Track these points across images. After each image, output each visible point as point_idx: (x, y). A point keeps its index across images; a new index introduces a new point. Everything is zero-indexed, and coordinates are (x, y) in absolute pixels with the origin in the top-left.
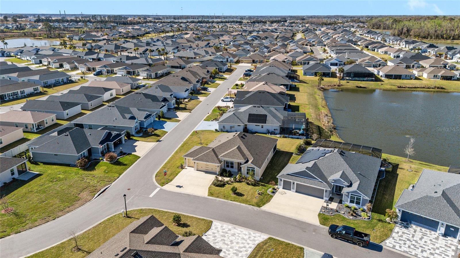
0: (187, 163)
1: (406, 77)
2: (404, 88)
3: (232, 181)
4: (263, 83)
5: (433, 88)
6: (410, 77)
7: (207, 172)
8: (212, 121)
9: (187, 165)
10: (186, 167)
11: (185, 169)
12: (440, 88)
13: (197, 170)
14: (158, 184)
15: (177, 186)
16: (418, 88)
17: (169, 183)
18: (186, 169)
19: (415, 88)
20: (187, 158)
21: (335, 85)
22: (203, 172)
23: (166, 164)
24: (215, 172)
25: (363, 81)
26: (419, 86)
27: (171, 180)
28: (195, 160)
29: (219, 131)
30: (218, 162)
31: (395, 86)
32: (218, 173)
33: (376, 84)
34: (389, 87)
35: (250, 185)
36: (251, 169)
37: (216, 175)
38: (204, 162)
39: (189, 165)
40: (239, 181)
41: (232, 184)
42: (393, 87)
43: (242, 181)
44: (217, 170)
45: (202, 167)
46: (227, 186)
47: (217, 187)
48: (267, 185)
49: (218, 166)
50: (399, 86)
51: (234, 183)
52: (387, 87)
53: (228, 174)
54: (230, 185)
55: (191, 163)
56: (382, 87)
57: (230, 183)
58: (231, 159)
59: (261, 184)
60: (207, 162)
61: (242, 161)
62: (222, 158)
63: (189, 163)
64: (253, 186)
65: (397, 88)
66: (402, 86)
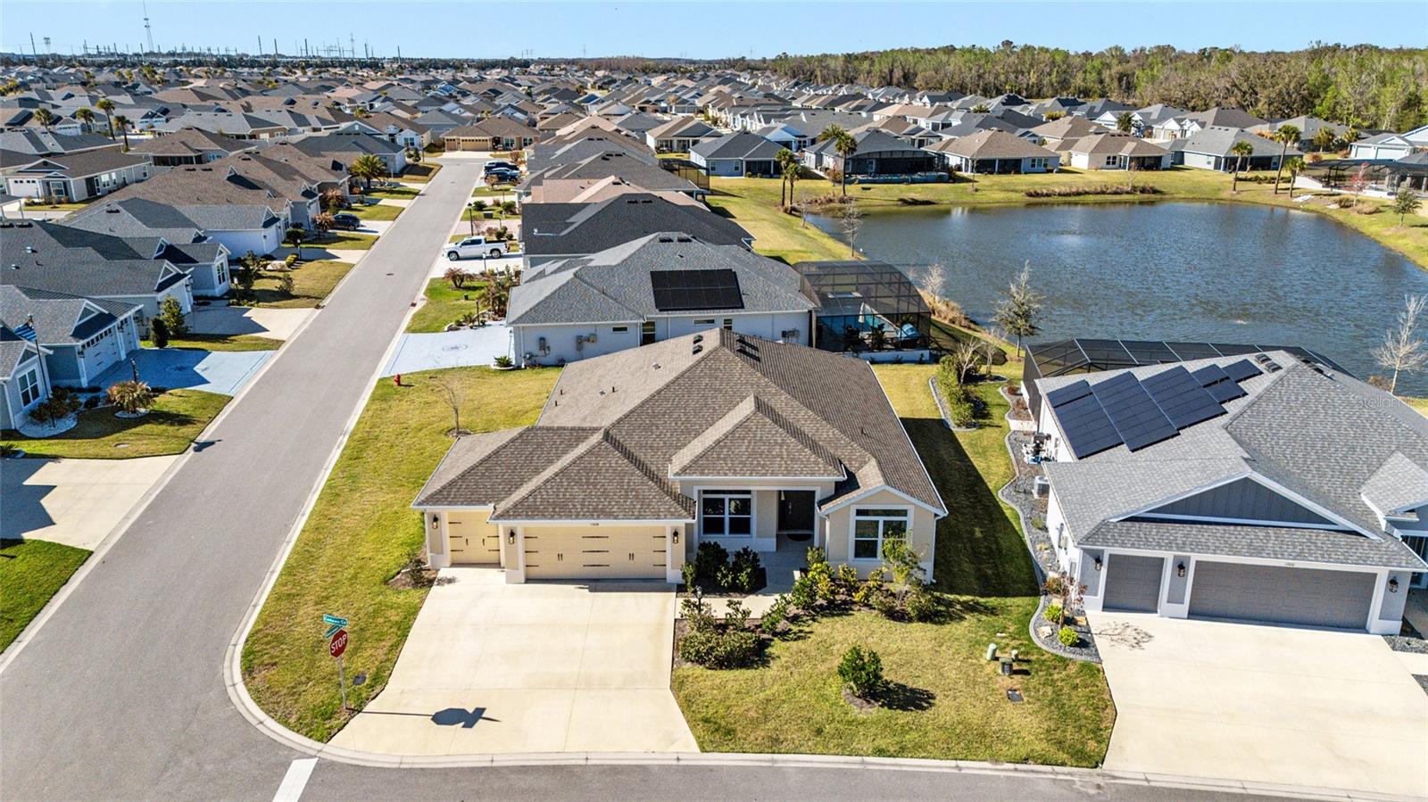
0: (448, 544)
1: (1033, 166)
2: (1047, 195)
3: (792, 610)
4: (612, 178)
5: (1128, 193)
6: (1045, 165)
7: (598, 582)
8: (450, 329)
9: (448, 557)
10: (444, 573)
11: (441, 582)
12: (1149, 192)
13: (528, 580)
14: (286, 724)
15: (446, 718)
16: (1087, 193)
17: (371, 706)
18: (450, 581)
19: (1078, 194)
20: (445, 512)
21: (831, 201)
22: (571, 588)
23: (289, 570)
24: (657, 572)
25: (914, 182)
26: (1087, 190)
27: (380, 679)
28: (515, 517)
29: (519, 368)
30: (672, 510)
31: (1016, 191)
32: (674, 574)
33: (957, 188)
34: (1000, 196)
35: (910, 620)
36: (881, 519)
37: (667, 589)
38: (577, 517)
39: (460, 557)
40: (825, 603)
41: (801, 631)
42: (1014, 196)
43: (845, 602)
44: (665, 557)
45: (560, 556)
46: (787, 654)
47: (721, 669)
48: (993, 601)
49: (676, 534)
50: (1032, 191)
51: (810, 622)
52: (993, 196)
53: (749, 570)
54: (795, 640)
55: (475, 543)
56: (979, 197)
57: (790, 630)
58: (751, 474)
59: (959, 602)
60: (598, 517)
61: (826, 478)
62: (695, 477)
63: (460, 543)
64: (925, 621)
65: (1028, 198)
66: (1039, 192)
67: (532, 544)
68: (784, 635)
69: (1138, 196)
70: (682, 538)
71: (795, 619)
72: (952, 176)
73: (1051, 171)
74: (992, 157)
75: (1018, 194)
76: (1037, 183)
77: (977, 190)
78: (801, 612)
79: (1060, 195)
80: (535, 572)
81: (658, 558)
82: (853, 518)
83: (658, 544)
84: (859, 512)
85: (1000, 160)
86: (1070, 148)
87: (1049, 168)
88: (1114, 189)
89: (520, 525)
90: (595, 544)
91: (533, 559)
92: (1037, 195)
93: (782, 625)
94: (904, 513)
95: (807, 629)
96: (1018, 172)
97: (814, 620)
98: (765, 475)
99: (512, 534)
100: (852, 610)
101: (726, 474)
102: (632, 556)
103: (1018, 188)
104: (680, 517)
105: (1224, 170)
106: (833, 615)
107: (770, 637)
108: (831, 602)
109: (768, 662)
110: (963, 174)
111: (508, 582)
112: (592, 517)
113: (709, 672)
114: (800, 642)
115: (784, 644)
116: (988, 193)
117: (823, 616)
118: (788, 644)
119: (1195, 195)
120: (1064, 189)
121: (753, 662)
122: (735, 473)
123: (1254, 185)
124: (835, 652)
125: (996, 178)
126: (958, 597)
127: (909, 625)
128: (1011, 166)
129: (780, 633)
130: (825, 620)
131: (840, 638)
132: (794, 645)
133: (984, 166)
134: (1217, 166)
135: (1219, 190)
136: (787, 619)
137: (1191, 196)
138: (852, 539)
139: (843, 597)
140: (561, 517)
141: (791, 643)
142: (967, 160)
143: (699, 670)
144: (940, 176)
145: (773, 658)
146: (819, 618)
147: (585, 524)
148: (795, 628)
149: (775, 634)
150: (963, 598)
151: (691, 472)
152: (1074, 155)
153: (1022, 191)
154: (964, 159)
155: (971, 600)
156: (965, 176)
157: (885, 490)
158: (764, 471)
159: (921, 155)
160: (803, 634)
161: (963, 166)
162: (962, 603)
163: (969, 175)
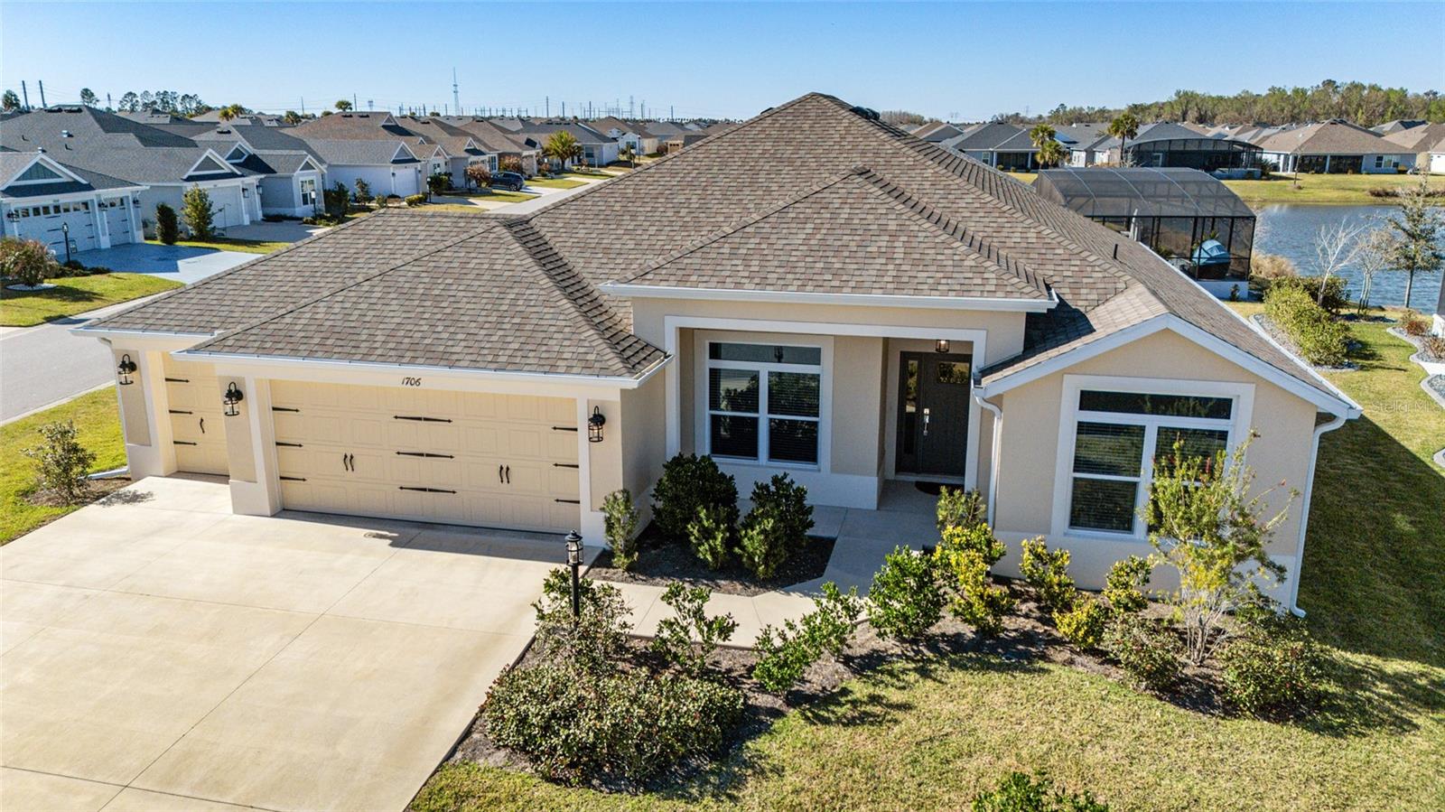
0: (163, 428)
1: (1379, 165)
6: (1396, 166)
7: (427, 530)
10: (143, 484)
11: (115, 499)
13: (285, 511)
18: (134, 499)
22: (358, 534)
30: (591, 356)
31: (1356, 190)
32: (593, 523)
33: (1273, 185)
34: (1334, 194)
35: (1231, 709)
36: (1152, 423)
38: (366, 357)
39: (193, 458)
40: (968, 631)
41: (874, 699)
42: (1353, 195)
43: (1028, 637)
44: (576, 482)
45: (349, 460)
46: (809, 765)
47: (586, 782)
49: (598, 420)
50: (1379, 189)
51: (912, 677)
52: (1323, 194)
53: (769, 524)
54: (851, 722)
56: (1302, 195)
57: (845, 692)
58: (802, 287)
59: (1384, 677)
60: (412, 361)
61: (999, 301)
62: (661, 288)
63: (189, 429)
64: (1281, 719)
65: (1373, 198)
66: (1389, 190)
67: (291, 427)
68: (818, 705)
70: (614, 432)
71: (870, 664)
72: (1265, 172)
73: (1404, 172)
74: (1323, 152)
75: (1358, 194)
76: (1381, 183)
77: (1300, 188)
78: (890, 644)
80: (299, 494)
81: (561, 483)
82: (1071, 415)
83: (564, 446)
84: (1089, 400)
85: (1333, 157)
86: (1428, 149)
87: (1400, 168)
89: (251, 369)
90: (424, 437)
91: (295, 462)
92: (1385, 194)
94: (1221, 408)
95: (895, 696)
96: (1357, 171)
97: (924, 673)
98: (843, 289)
99: (235, 395)
100: (1044, 657)
101: (738, 285)
102: (505, 473)
103: (1357, 186)
104: (605, 371)
106: (987, 667)
107: (779, 703)
108: (986, 632)
109: (739, 782)
110: (1281, 173)
111: (235, 512)
112: (400, 359)
113: (546, 789)
114: (863, 732)
115: (808, 732)
116: (1318, 192)
117: (954, 665)
118: (823, 733)
120: (1425, 189)
121: (692, 774)
122: (764, 283)
124: (969, 778)
125: (1326, 177)
126: (1374, 660)
127: (1230, 724)
128: (1349, 164)
129: (810, 699)
130: (957, 677)
131: (996, 738)
132: (840, 738)
133: (1308, 164)
136: (847, 661)
138: (1065, 474)
139: (1028, 625)
140: (329, 355)
141: (833, 730)
142: (1287, 157)
144: (1249, 172)
145: (758, 773)
146: (941, 670)
147: (386, 376)
148: (860, 689)
149: (795, 699)
150: (1394, 666)
151: (658, 277)
152: (1435, 157)
153: (1364, 190)
154: (1282, 157)
155: (1422, 675)
156: (1284, 174)
157: (1167, 330)
158: (836, 283)
159: (1224, 148)
160: (878, 710)
161: (1281, 166)
162: (1396, 680)
163: (1289, 173)
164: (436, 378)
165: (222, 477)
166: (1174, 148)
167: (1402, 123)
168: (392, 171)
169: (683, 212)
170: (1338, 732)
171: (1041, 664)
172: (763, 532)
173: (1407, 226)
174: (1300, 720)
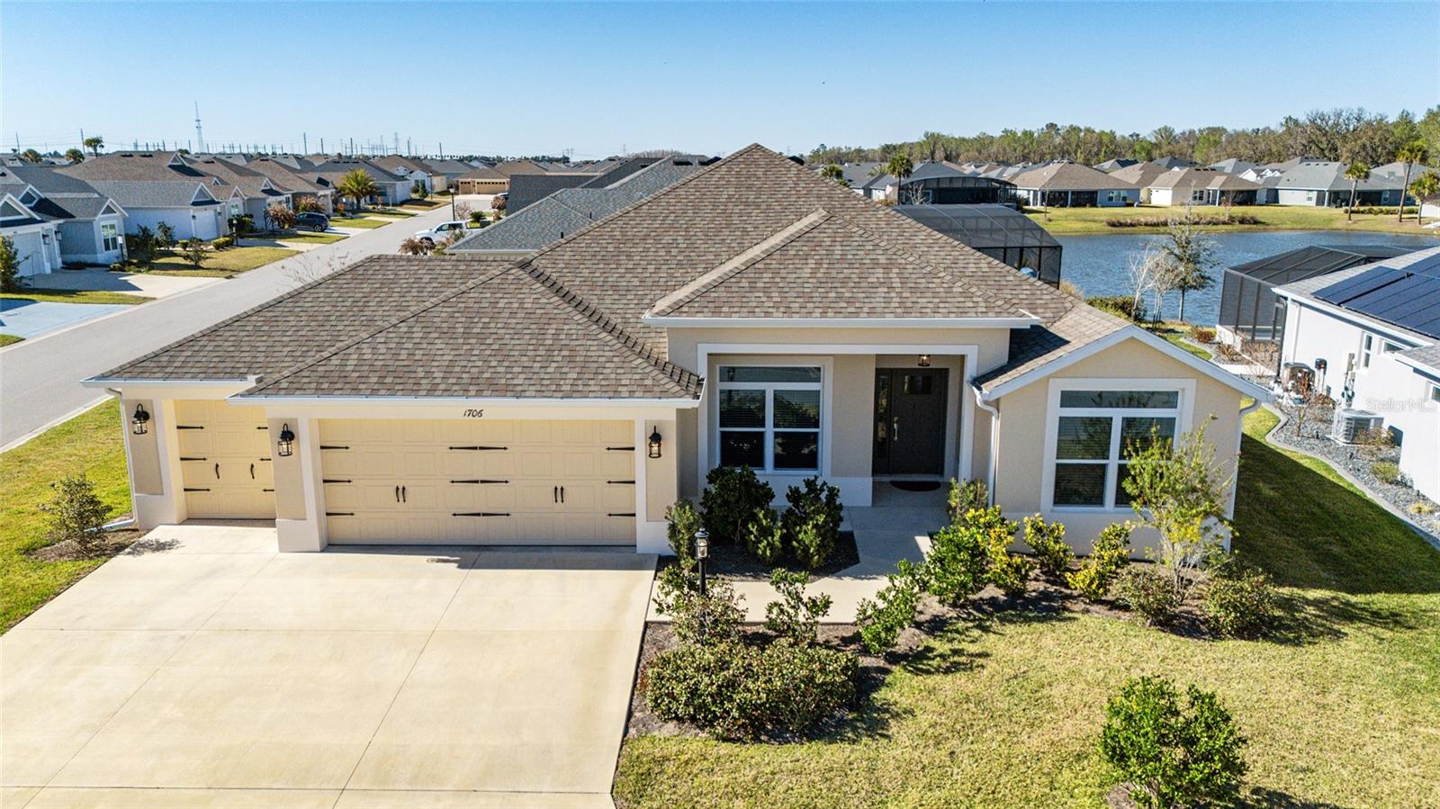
1: (1111, 199)
2: (1133, 225)
3: (931, 606)
5: (1224, 223)
6: (1124, 199)
7: (484, 552)
10: (155, 533)
12: (1250, 223)
13: (331, 545)
18: (160, 547)
20: (167, 397)
22: (421, 560)
24: (618, 529)
28: (293, 394)
30: (649, 382)
31: (1095, 221)
32: (652, 534)
34: (1078, 225)
35: (1216, 633)
36: (1117, 415)
37: (637, 564)
38: (431, 392)
39: (202, 503)
40: (1000, 594)
41: (956, 652)
42: (1094, 226)
43: (1045, 595)
44: (633, 497)
45: (401, 492)
46: (930, 705)
47: (756, 739)
48: (1383, 601)
49: (656, 438)
50: (1114, 220)
51: (976, 633)
52: (1069, 226)
53: (821, 519)
54: (947, 671)
55: (235, 472)
56: (1054, 227)
57: (929, 649)
58: (824, 314)
59: (1308, 602)
60: (479, 393)
61: (991, 320)
62: (700, 319)
63: (203, 475)
64: (1252, 637)
65: (1110, 228)
66: (1122, 221)
67: (339, 464)
68: (915, 660)
69: (1237, 226)
70: (670, 447)
71: (936, 626)
73: (1132, 205)
74: (1065, 188)
75: (1098, 224)
76: (1116, 214)
77: (1050, 220)
78: (947, 612)
79: (1146, 225)
80: (345, 528)
81: (618, 498)
82: (1054, 411)
83: (617, 465)
84: (1069, 399)
85: (1073, 193)
86: (1149, 184)
87: (1128, 201)
88: (1209, 219)
89: (304, 410)
90: (478, 465)
91: (342, 497)
92: (1121, 225)
93: (907, 639)
94: (1170, 399)
95: (973, 649)
96: (1094, 205)
97: (986, 630)
98: (856, 314)
99: (288, 436)
100: (1065, 609)
101: (767, 314)
102: (559, 493)
103: (1096, 218)
104: (664, 394)
105: (1329, 205)
106: (1028, 620)
107: (882, 663)
108: (1015, 595)
109: (884, 724)
110: (1031, 207)
111: (281, 550)
112: (465, 392)
113: (725, 748)
114: (961, 678)
115: (918, 681)
116: (1065, 223)
117: (1002, 620)
118: (931, 681)
119: (1303, 226)
120: (1150, 219)
121: (842, 723)
122: (788, 311)
123: (1371, 216)
124: (1058, 701)
125: (1069, 210)
126: (1300, 592)
127: (1220, 645)
128: (1086, 199)
129: (904, 657)
130: (1010, 629)
131: (1062, 671)
132: (949, 685)
133: (1055, 199)
134: (1320, 202)
135: (1332, 220)
136: (918, 625)
137: (1299, 227)
138: (1050, 461)
139: (1041, 586)
140: (392, 392)
141: (938, 678)
142: (1035, 192)
143: (697, 742)
145: (896, 716)
146: (996, 625)
147: (447, 411)
148: (941, 646)
149: (894, 658)
150: (1313, 594)
151: (693, 310)
152: (1154, 192)
153: (1102, 221)
154: (1032, 193)
155: (1333, 598)
156: (1035, 208)
157: (1132, 338)
158: (853, 310)
159: (984, 185)
160: (963, 659)
161: (1031, 200)
162: (1316, 603)
163: (1039, 207)
164: (498, 409)
165: (269, 521)
166: (944, 185)
167: (1118, 161)
168: (192, 213)
169: (674, 252)
170: (1297, 642)
171: (1067, 614)
172: (815, 526)
173: (1177, 251)
174: (1266, 637)
